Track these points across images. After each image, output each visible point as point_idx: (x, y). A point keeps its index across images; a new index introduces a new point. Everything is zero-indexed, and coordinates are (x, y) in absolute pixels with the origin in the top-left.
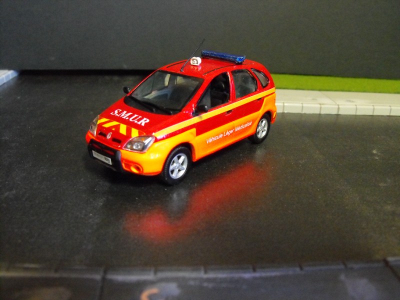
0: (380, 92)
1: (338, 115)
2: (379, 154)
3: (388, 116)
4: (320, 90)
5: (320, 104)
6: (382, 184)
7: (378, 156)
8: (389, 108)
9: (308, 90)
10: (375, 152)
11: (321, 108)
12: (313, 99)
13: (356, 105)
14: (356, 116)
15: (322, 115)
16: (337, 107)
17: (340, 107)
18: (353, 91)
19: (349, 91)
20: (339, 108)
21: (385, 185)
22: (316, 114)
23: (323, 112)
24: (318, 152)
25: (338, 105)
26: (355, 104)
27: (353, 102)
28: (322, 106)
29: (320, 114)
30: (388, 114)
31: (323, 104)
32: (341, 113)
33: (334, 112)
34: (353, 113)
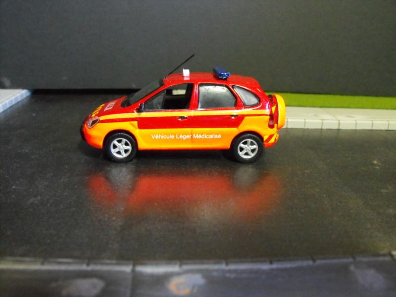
0: (378, 109)
1: (338, 130)
2: (380, 164)
3: (386, 130)
4: (321, 107)
5: (322, 120)
6: (384, 191)
7: (379, 166)
8: (387, 122)
9: (310, 107)
10: (375, 162)
11: (322, 123)
12: (315, 115)
13: (356, 120)
14: (355, 130)
15: (323, 129)
16: (338, 122)
17: (341, 122)
18: (352, 108)
19: (349, 107)
20: (339, 124)
21: (386, 191)
22: (317, 129)
23: (325, 127)
24: (321, 163)
25: (339, 120)
26: (354, 119)
27: (352, 117)
28: (324, 121)
29: (321, 129)
30: (387, 129)
31: (324, 120)
32: (342, 127)
33: (335, 127)
34: (353, 127)
